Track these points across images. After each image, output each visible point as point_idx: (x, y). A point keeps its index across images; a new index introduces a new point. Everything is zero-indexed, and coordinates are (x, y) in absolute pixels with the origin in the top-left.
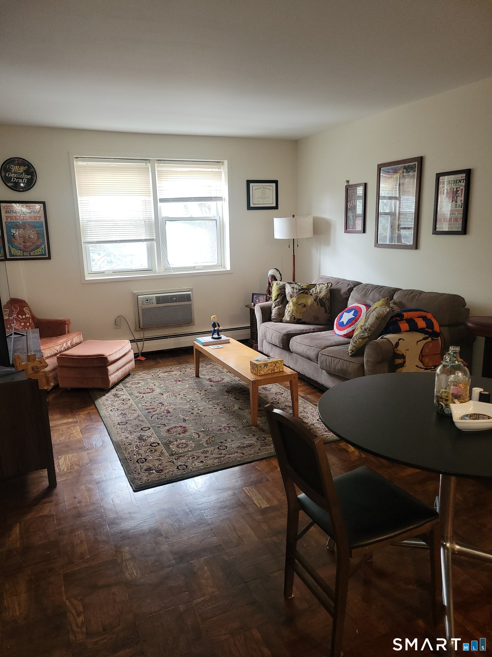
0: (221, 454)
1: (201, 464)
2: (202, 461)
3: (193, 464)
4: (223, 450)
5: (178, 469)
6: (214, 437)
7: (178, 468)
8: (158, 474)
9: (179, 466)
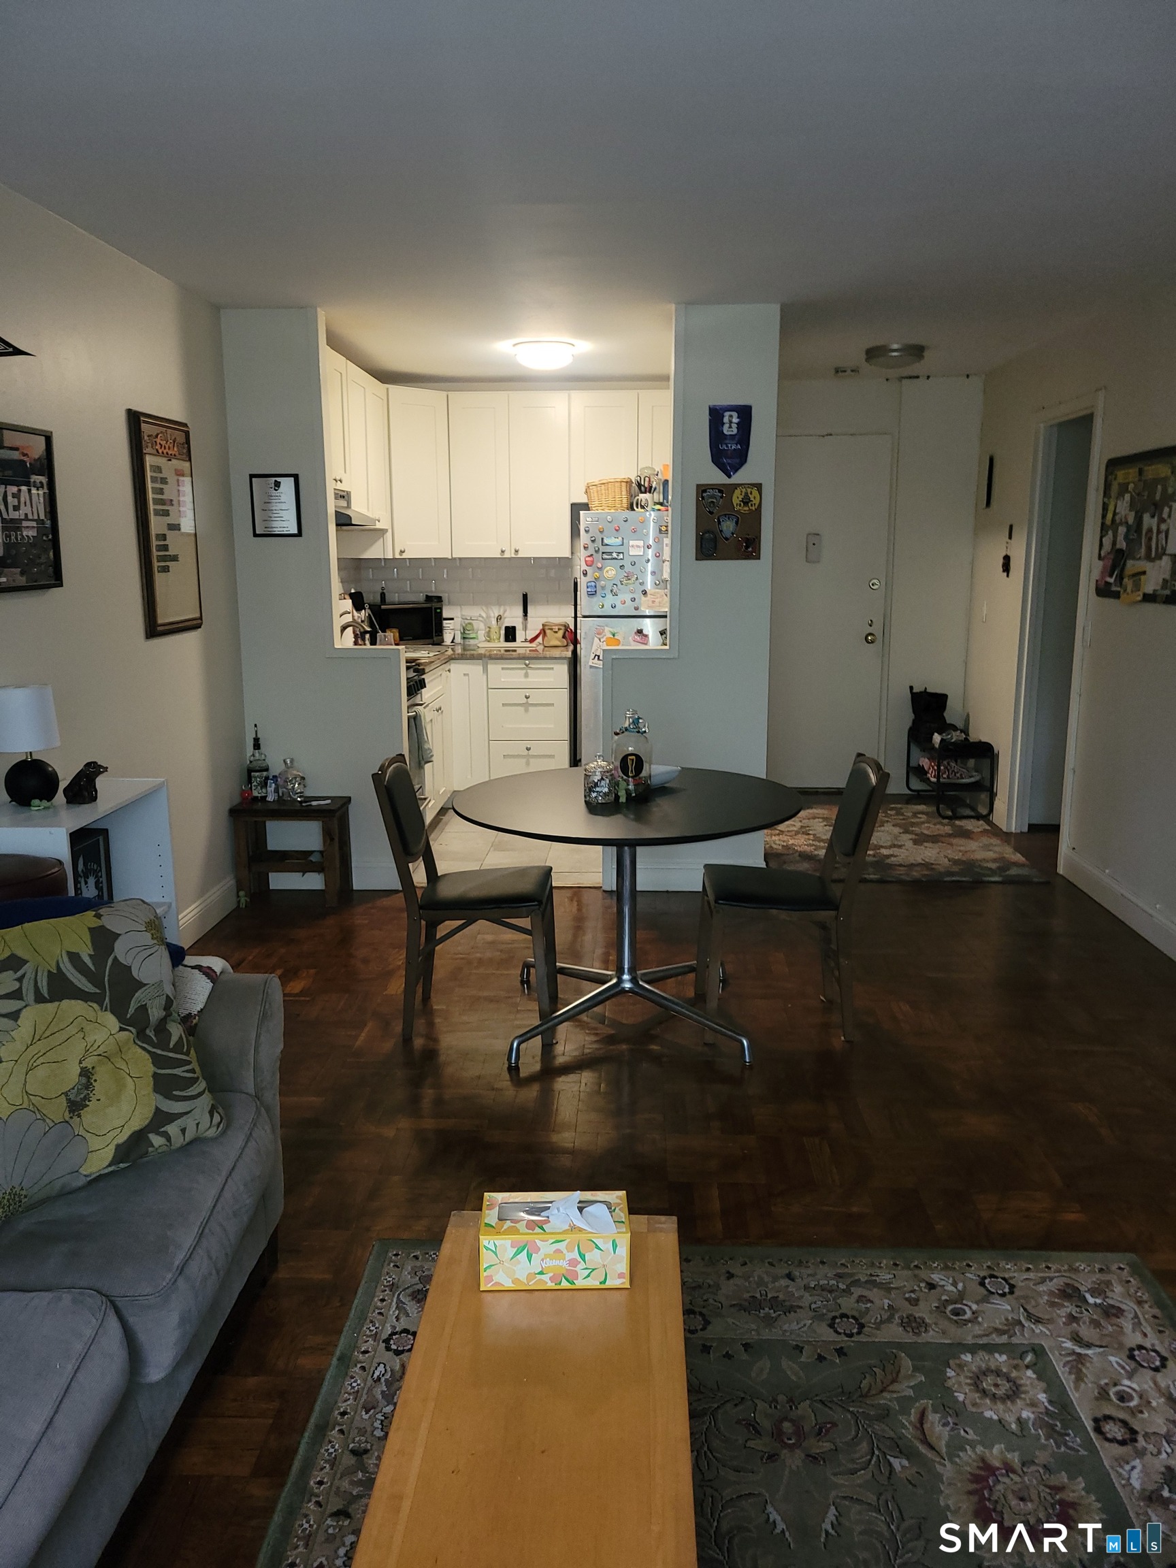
0: (861, 1299)
1: (936, 1277)
2: (930, 1289)
3: (960, 1286)
4: (847, 1317)
5: (1012, 1282)
6: (861, 1396)
7: (1012, 1287)
8: (1076, 1285)
9: (1008, 1296)
